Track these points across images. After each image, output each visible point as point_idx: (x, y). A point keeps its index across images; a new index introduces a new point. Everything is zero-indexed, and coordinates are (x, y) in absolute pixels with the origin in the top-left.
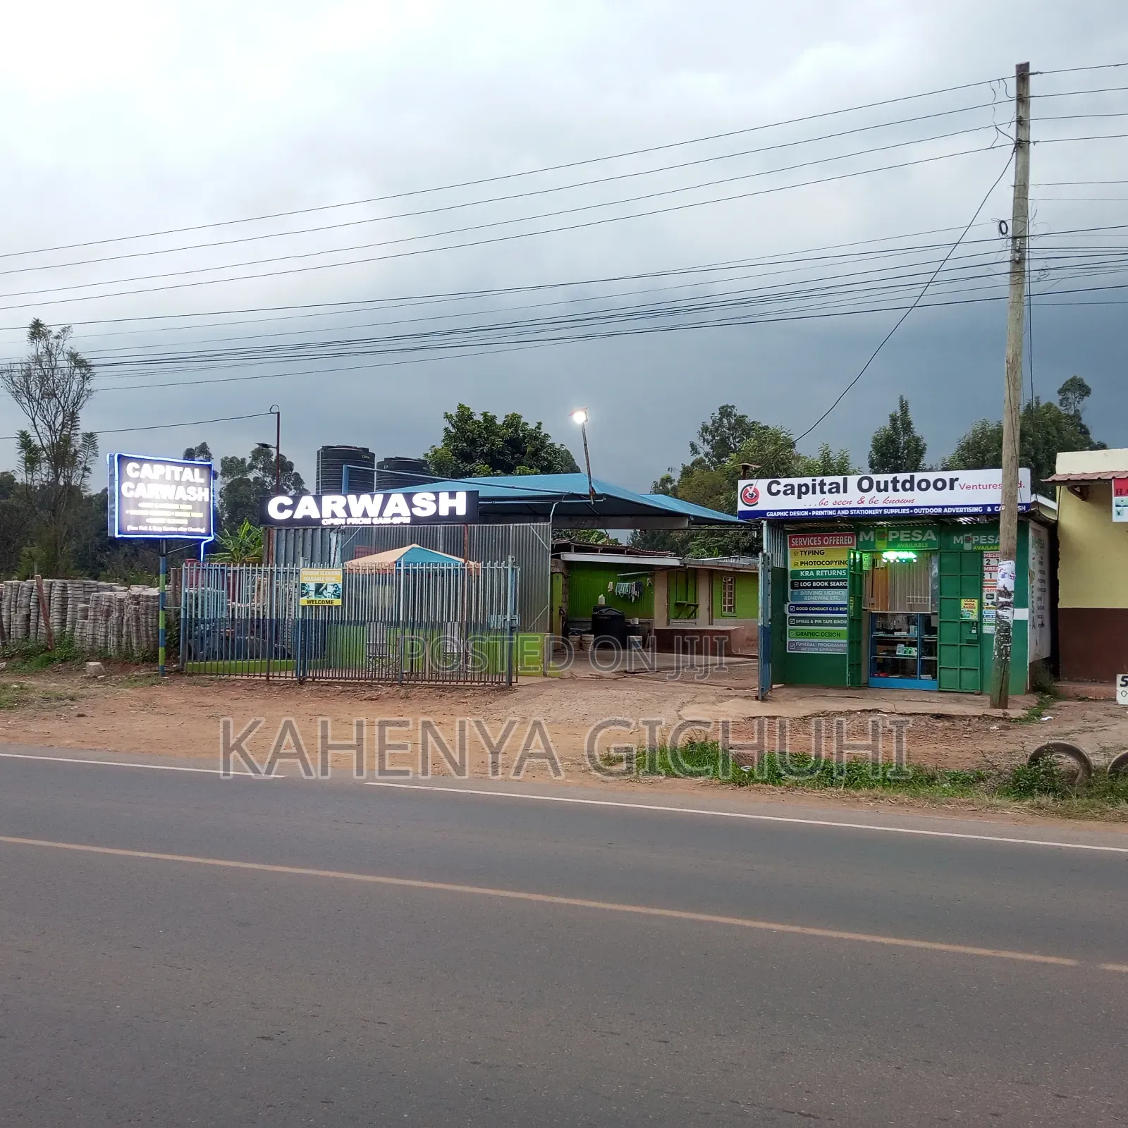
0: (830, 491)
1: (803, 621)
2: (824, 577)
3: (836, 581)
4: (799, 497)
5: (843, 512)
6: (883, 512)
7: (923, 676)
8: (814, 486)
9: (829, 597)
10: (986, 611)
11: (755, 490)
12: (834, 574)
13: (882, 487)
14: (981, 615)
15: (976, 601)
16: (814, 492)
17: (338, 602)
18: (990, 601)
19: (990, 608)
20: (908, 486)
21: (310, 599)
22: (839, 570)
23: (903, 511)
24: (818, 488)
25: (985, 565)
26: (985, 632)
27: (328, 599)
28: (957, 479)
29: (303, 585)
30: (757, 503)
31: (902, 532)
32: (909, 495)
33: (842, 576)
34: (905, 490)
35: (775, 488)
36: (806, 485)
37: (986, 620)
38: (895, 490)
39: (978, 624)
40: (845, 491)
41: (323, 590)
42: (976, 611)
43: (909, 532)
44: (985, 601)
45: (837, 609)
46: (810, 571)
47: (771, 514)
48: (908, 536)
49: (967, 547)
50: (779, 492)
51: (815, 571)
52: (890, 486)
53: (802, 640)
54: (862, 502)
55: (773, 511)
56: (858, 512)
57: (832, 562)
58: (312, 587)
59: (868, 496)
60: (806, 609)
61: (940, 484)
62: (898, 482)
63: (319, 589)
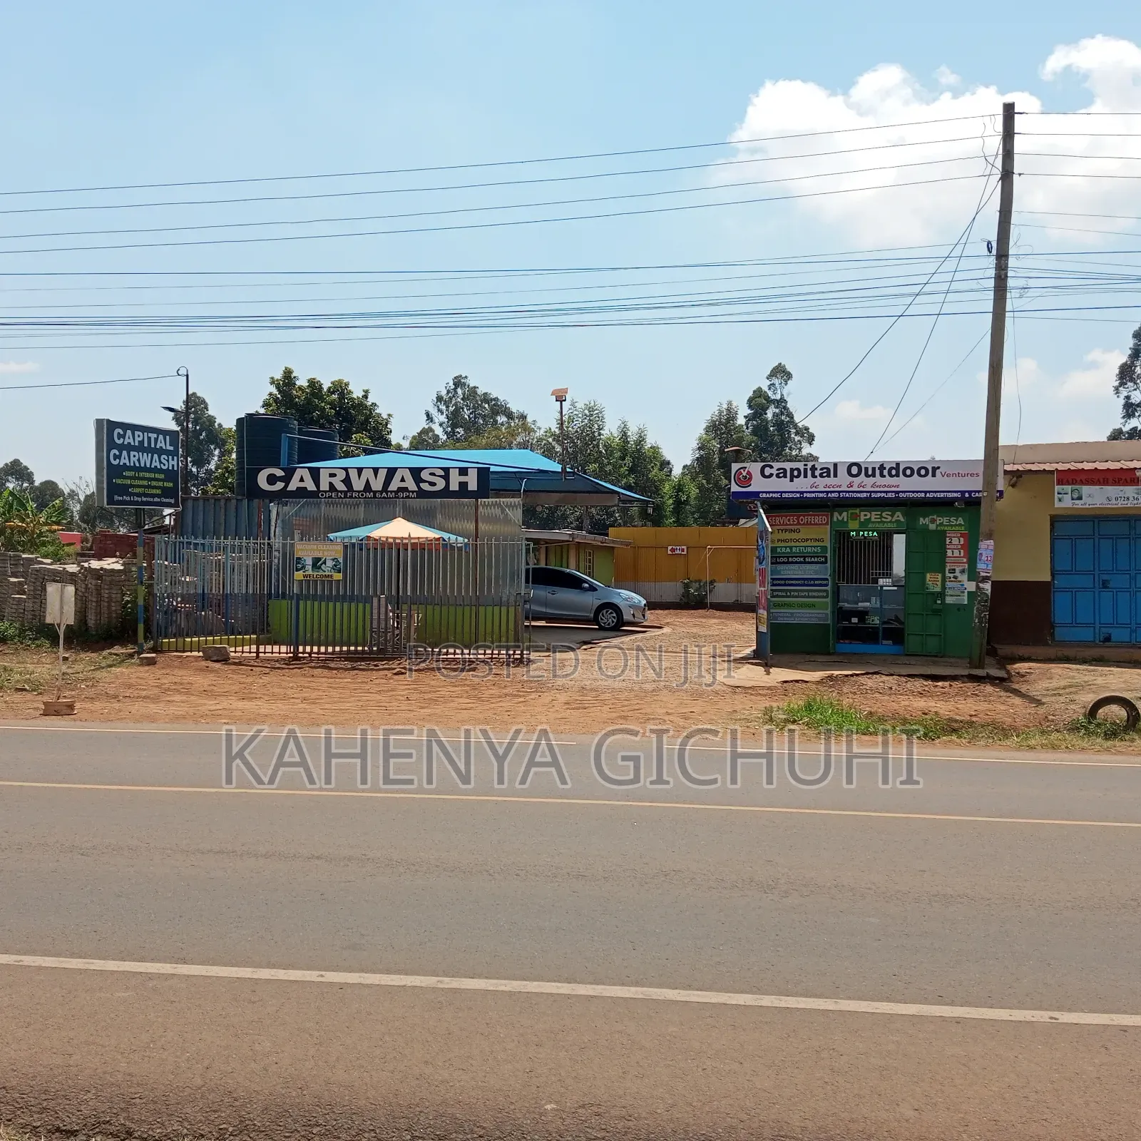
0: (821, 476)
1: (780, 594)
2: (800, 553)
3: (812, 557)
4: (792, 480)
5: (833, 495)
6: (870, 495)
7: (885, 642)
8: (806, 470)
9: (805, 572)
10: (948, 584)
11: (749, 473)
12: (809, 550)
13: (870, 473)
14: (944, 587)
15: (940, 575)
16: (806, 476)
17: (339, 576)
18: (952, 575)
19: (952, 581)
20: (894, 472)
21: (307, 573)
22: (814, 547)
23: (890, 495)
24: (809, 473)
25: (947, 543)
26: (947, 602)
27: (327, 573)
28: (939, 468)
29: (299, 559)
30: (750, 485)
31: (873, 513)
32: (894, 481)
33: (817, 553)
34: (891, 475)
35: (768, 471)
36: (798, 470)
37: (949, 592)
38: (882, 475)
39: (942, 595)
40: (835, 476)
41: (322, 564)
42: (939, 583)
43: (879, 513)
44: (948, 574)
45: (812, 582)
46: (786, 547)
47: (764, 495)
48: (879, 516)
49: (932, 527)
50: (771, 475)
51: (791, 548)
52: (878, 472)
53: (782, 611)
54: (852, 486)
55: (766, 492)
56: (847, 495)
57: (807, 540)
58: (309, 562)
59: (857, 480)
60: (783, 582)
61: (923, 472)
62: (885, 468)
63: (317, 563)
